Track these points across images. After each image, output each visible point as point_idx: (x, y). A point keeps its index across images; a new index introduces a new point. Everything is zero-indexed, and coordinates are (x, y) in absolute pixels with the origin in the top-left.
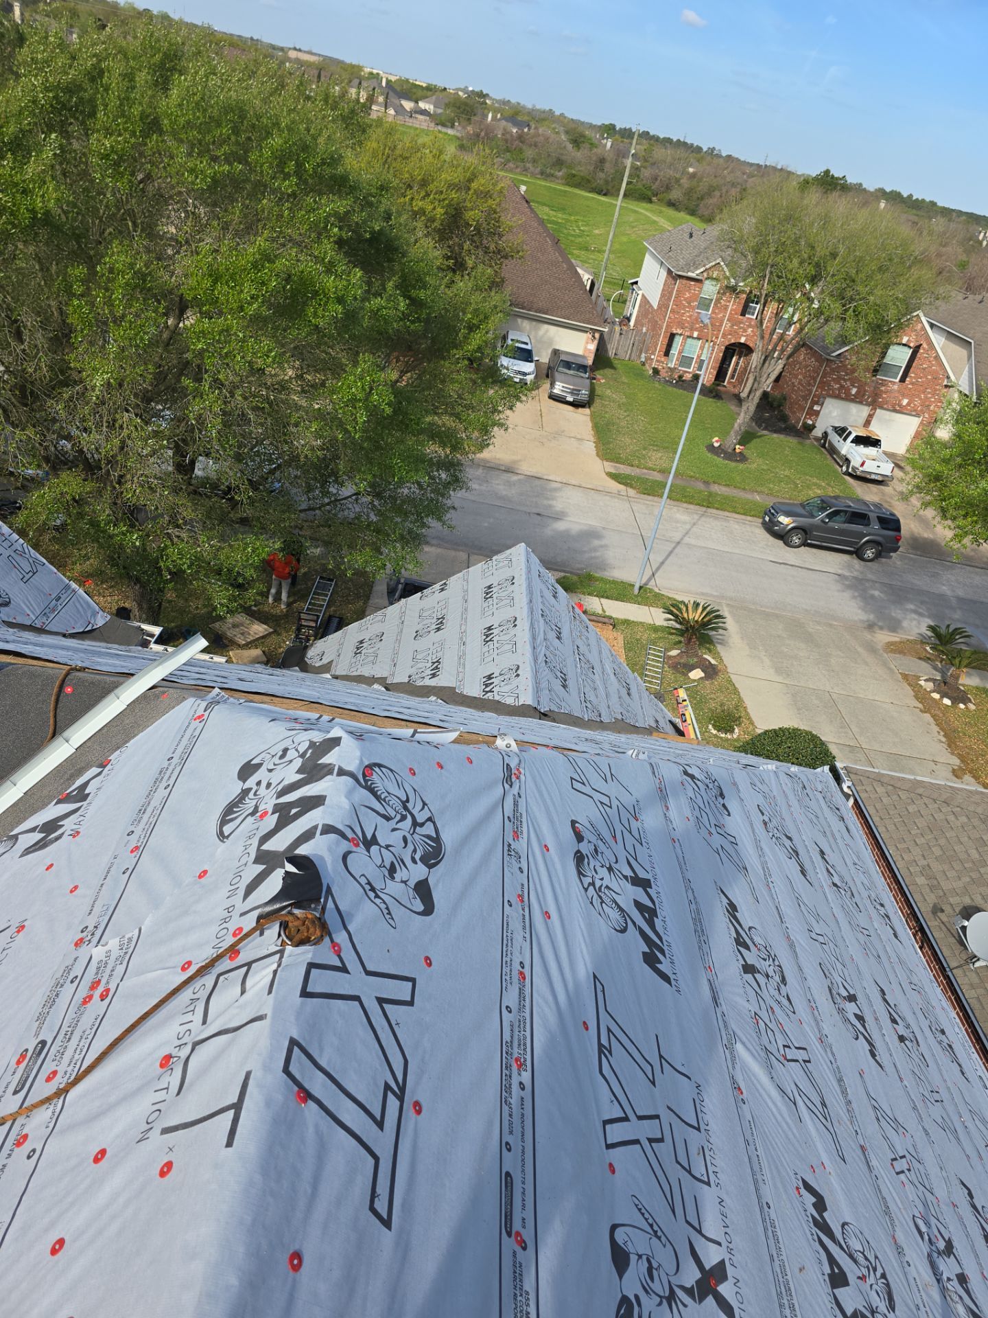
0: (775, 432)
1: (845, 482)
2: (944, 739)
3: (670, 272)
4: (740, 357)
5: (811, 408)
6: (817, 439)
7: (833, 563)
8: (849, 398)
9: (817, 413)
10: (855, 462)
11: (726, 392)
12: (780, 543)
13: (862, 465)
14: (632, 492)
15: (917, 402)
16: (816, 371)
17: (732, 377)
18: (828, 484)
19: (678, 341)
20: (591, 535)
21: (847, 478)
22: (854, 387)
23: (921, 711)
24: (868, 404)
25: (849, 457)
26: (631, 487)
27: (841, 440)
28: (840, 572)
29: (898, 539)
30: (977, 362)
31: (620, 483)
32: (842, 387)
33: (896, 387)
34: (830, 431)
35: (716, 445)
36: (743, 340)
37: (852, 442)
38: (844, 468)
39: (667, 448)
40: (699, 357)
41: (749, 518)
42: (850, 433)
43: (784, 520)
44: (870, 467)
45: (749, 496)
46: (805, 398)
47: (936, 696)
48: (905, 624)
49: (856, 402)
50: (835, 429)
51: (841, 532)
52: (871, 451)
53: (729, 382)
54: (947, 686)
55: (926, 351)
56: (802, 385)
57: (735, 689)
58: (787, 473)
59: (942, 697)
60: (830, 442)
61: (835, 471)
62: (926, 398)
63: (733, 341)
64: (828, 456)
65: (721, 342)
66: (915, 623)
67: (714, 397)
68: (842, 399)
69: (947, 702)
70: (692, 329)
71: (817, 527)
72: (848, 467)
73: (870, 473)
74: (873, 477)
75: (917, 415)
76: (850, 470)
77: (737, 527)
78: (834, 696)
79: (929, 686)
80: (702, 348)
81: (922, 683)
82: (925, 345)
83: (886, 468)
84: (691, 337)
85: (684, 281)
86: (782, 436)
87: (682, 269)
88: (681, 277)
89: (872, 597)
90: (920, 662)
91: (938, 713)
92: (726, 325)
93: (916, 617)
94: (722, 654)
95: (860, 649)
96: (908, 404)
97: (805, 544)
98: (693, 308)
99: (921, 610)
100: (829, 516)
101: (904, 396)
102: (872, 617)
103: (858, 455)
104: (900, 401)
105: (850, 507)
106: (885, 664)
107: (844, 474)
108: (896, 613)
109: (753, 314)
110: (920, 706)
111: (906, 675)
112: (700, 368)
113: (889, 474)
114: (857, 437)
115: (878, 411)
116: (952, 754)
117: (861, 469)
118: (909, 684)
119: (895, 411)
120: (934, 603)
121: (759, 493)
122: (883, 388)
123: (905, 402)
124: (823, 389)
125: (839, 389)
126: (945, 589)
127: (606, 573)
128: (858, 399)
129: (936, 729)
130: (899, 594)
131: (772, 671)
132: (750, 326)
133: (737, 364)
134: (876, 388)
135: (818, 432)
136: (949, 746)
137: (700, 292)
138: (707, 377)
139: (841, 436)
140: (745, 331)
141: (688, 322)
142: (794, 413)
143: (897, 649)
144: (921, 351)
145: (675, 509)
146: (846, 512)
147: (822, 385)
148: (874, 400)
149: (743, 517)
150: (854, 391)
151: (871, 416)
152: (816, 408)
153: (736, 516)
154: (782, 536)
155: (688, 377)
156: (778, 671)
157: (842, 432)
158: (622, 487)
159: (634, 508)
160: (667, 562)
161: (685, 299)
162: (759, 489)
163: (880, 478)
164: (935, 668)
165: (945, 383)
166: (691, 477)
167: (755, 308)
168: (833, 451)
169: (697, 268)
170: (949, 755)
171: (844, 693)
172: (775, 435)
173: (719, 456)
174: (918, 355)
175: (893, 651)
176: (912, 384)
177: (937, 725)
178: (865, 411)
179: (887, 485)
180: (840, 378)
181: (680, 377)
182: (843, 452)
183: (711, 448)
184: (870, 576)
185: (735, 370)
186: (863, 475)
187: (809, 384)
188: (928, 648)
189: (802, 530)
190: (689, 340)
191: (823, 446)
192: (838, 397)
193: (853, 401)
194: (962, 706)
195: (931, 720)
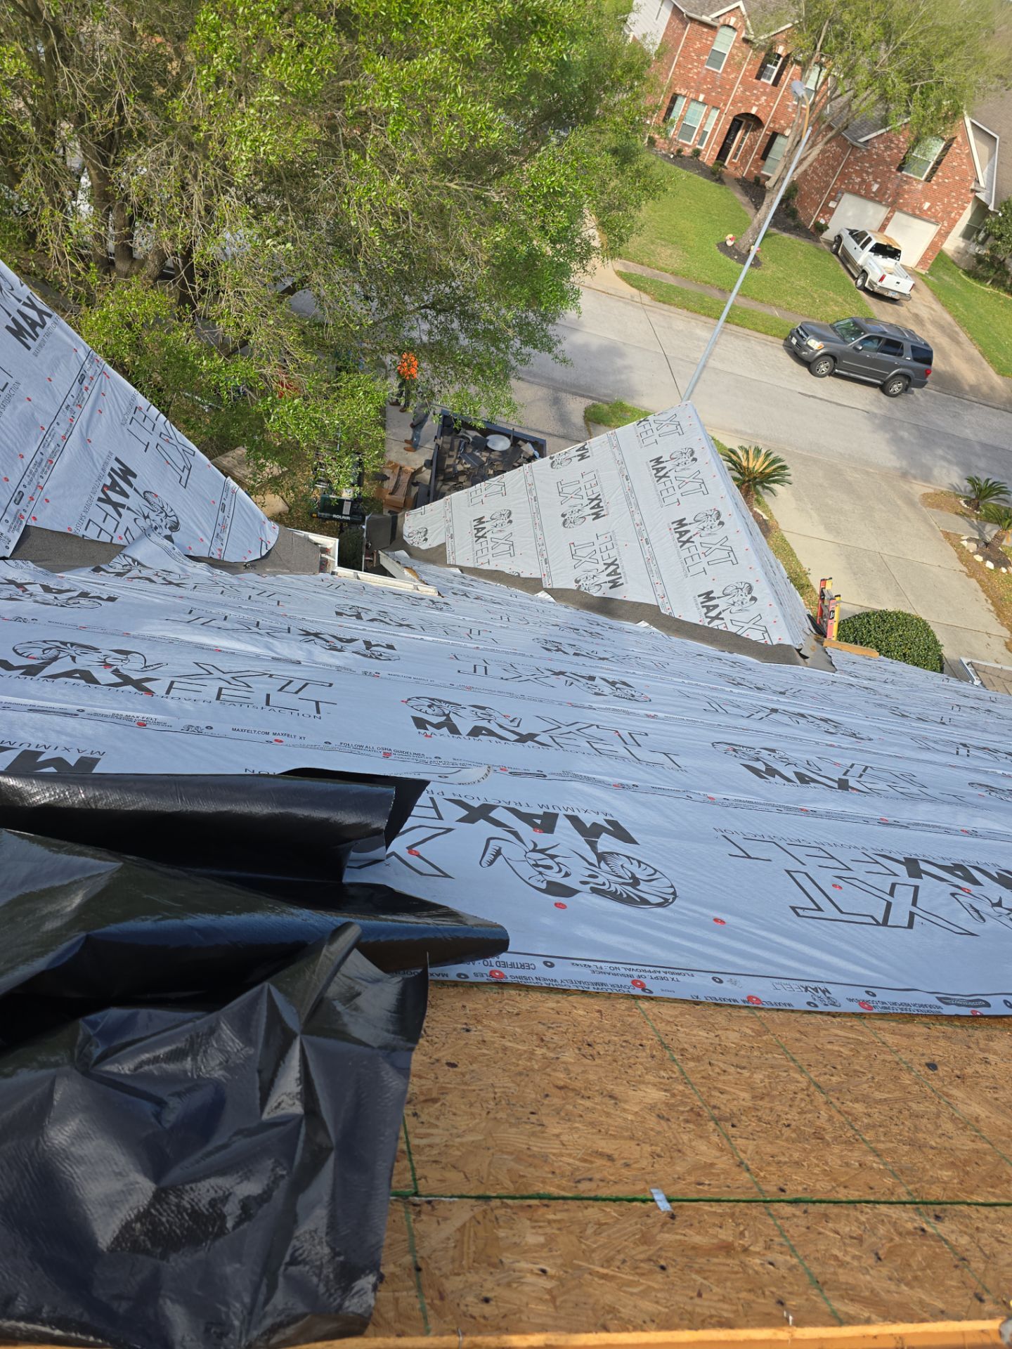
0: (785, 230)
1: (860, 299)
2: (992, 608)
3: (676, 11)
4: (746, 132)
5: (826, 204)
6: (829, 244)
7: (862, 397)
8: (869, 196)
9: (832, 211)
10: (874, 276)
11: (729, 175)
12: (805, 370)
13: (882, 279)
14: (646, 298)
15: (939, 207)
16: (837, 158)
17: (735, 156)
18: (845, 300)
19: (681, 103)
20: (612, 351)
21: (862, 293)
22: (876, 182)
23: (967, 575)
24: (887, 206)
25: (867, 268)
26: (645, 292)
27: (858, 247)
28: (868, 408)
29: (928, 372)
30: (1000, 163)
31: (631, 285)
32: (863, 181)
33: (920, 187)
34: (845, 235)
35: (730, 243)
36: (754, 111)
37: (871, 251)
38: (860, 282)
39: (675, 243)
40: (702, 127)
41: (770, 338)
42: (870, 239)
43: (814, 344)
44: (890, 283)
45: (766, 311)
46: (820, 191)
47: (979, 558)
48: (936, 472)
49: (875, 201)
50: (851, 232)
51: (874, 362)
52: (889, 263)
53: (731, 163)
54: (989, 549)
55: (960, 146)
56: (818, 175)
57: (791, 550)
58: (802, 283)
59: (985, 560)
60: (844, 248)
61: (850, 284)
62: (949, 202)
63: (743, 111)
64: (841, 266)
65: (731, 110)
66: (944, 471)
67: (717, 180)
68: (861, 196)
69: (990, 565)
70: (698, 92)
71: (846, 355)
72: (864, 281)
73: (888, 290)
74: (890, 294)
75: (936, 223)
76: (866, 285)
77: (759, 348)
78: (886, 558)
79: (972, 547)
80: (707, 116)
81: (965, 543)
82: (959, 139)
83: (905, 285)
84: (695, 100)
85: (696, 26)
86: (793, 237)
87: (695, 10)
88: (692, 20)
89: (902, 439)
90: (957, 517)
91: (982, 577)
92: (738, 89)
93: (945, 464)
94: (771, 507)
95: (899, 502)
96: (929, 209)
97: (832, 374)
98: (702, 63)
99: (949, 457)
100: (861, 343)
101: (926, 199)
102: (904, 464)
103: (877, 267)
104: (921, 204)
105: (884, 333)
106: (926, 520)
107: (859, 288)
108: (927, 459)
109: (769, 79)
110: (965, 569)
111: (948, 533)
112: (701, 143)
113: (907, 292)
114: (877, 245)
115: (897, 213)
116: (1002, 625)
117: (879, 284)
118: (951, 544)
119: (914, 216)
120: (961, 450)
121: (779, 307)
122: (906, 187)
123: (926, 205)
124: (843, 182)
125: (860, 184)
126: (968, 433)
127: (635, 401)
128: (877, 198)
129: (983, 596)
130: (929, 437)
131: (822, 528)
132: (764, 93)
133: (742, 140)
134: (899, 186)
135: (829, 235)
136: (998, 616)
137: (712, 42)
138: (709, 156)
139: (858, 242)
140: (758, 99)
141: (695, 81)
142: (805, 208)
143: (933, 501)
144: (954, 145)
145: (693, 323)
146: (880, 339)
147: (844, 176)
148: (893, 201)
149: (764, 336)
150: (875, 187)
151: (888, 219)
152: (832, 204)
153: (757, 335)
154: (809, 364)
155: (687, 151)
156: (829, 527)
157: (858, 236)
158: (634, 291)
159: (651, 319)
160: (696, 390)
161: (695, 51)
162: (777, 302)
163: (896, 296)
164: (972, 525)
165: (972, 187)
166: (706, 283)
167: (773, 70)
168: (846, 259)
169: (712, 11)
170: (999, 626)
171: (893, 554)
172: (785, 235)
173: (732, 258)
174: (950, 150)
175: (932, 505)
176: (938, 184)
177: (984, 591)
178: (883, 212)
179: (901, 305)
180: (863, 170)
181: (679, 151)
182: (860, 262)
183: (723, 246)
184: (898, 415)
185: (739, 147)
186: (881, 292)
187: (827, 175)
188: (962, 502)
189: (833, 357)
190: (693, 105)
191: (836, 252)
192: (856, 193)
193: (872, 199)
194: (1004, 570)
195: (978, 586)
